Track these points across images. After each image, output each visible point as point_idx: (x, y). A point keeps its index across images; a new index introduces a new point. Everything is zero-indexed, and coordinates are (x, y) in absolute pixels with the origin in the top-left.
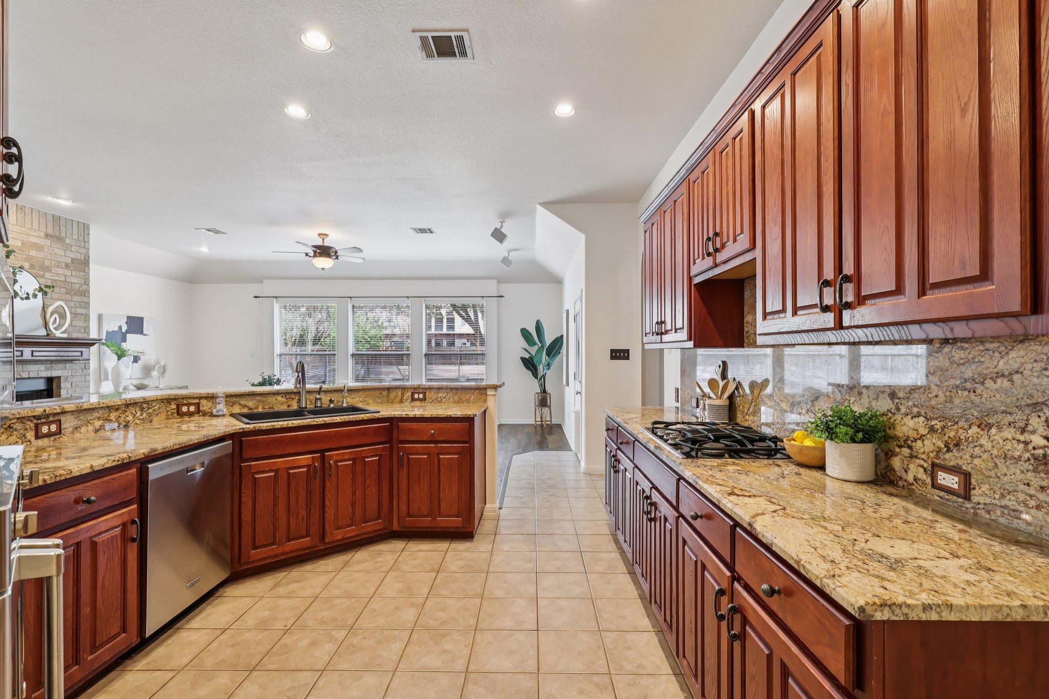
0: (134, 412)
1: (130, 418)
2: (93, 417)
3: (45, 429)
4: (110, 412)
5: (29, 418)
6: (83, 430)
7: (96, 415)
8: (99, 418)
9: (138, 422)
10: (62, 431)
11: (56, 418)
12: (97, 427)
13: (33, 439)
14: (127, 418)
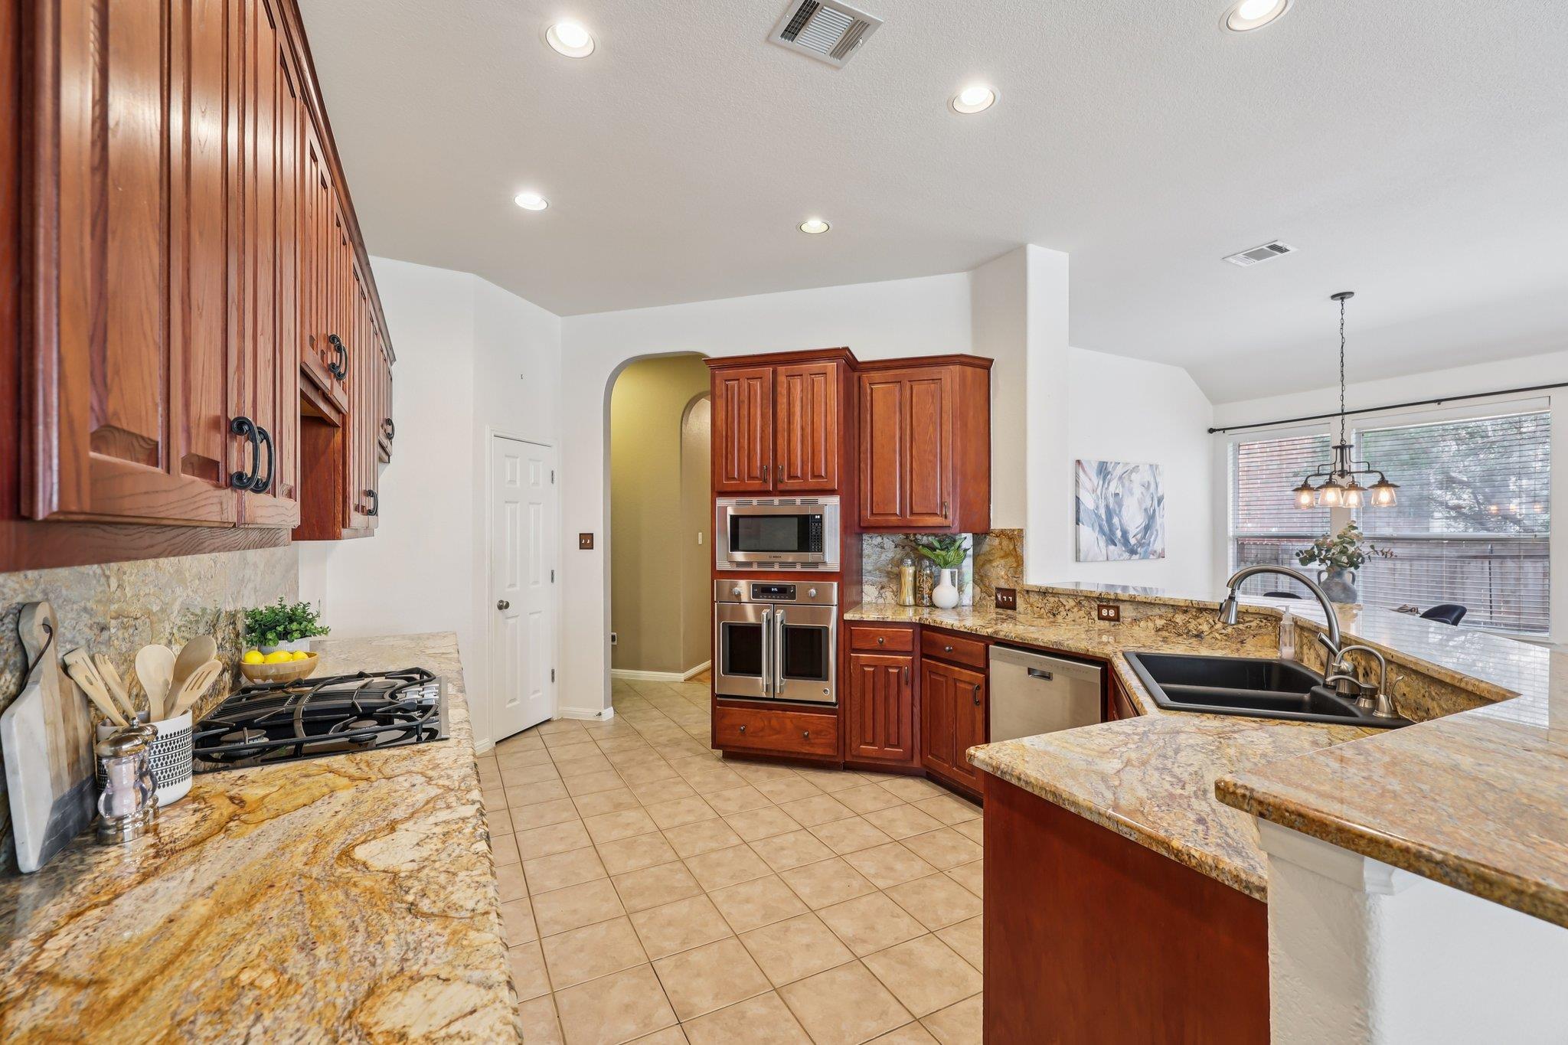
0: (1211, 621)
1: (1205, 627)
2: (1153, 613)
3: (1104, 612)
4: (1175, 613)
5: (1093, 599)
6: (1142, 624)
7: (1156, 611)
8: (1161, 617)
9: (1217, 636)
10: (1121, 619)
11: (1115, 604)
12: (1159, 627)
13: (1096, 619)
14: (1200, 627)
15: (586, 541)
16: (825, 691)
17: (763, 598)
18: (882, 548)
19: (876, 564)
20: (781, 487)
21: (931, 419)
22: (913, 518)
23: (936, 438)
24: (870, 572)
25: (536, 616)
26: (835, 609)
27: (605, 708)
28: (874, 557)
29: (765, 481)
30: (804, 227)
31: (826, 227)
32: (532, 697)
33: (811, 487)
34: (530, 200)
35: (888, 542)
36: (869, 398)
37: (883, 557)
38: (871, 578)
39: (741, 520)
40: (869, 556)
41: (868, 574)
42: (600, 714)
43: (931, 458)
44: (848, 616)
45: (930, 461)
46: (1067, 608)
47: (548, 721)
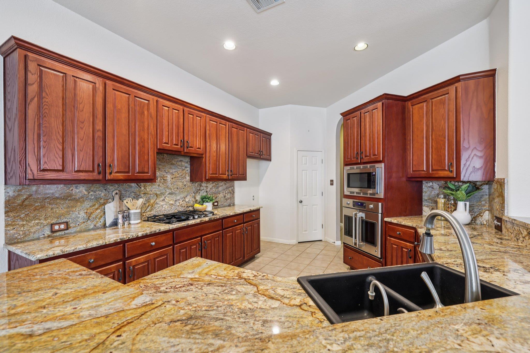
15: (332, 183)
16: (376, 251)
17: (356, 207)
18: (433, 188)
19: (429, 196)
20: (362, 161)
21: (443, 117)
22: (434, 172)
23: (445, 127)
24: (426, 200)
25: (316, 206)
26: (380, 215)
27: (337, 240)
28: (428, 193)
29: (357, 159)
30: (356, 48)
31: (366, 46)
32: (313, 232)
33: (372, 160)
34: (275, 82)
35: (436, 185)
36: (411, 113)
37: (433, 193)
38: (427, 203)
39: (351, 175)
40: (426, 192)
41: (425, 201)
42: (334, 242)
43: (443, 139)
44: (386, 219)
45: (442, 141)
46: (523, 235)
47: (321, 240)
